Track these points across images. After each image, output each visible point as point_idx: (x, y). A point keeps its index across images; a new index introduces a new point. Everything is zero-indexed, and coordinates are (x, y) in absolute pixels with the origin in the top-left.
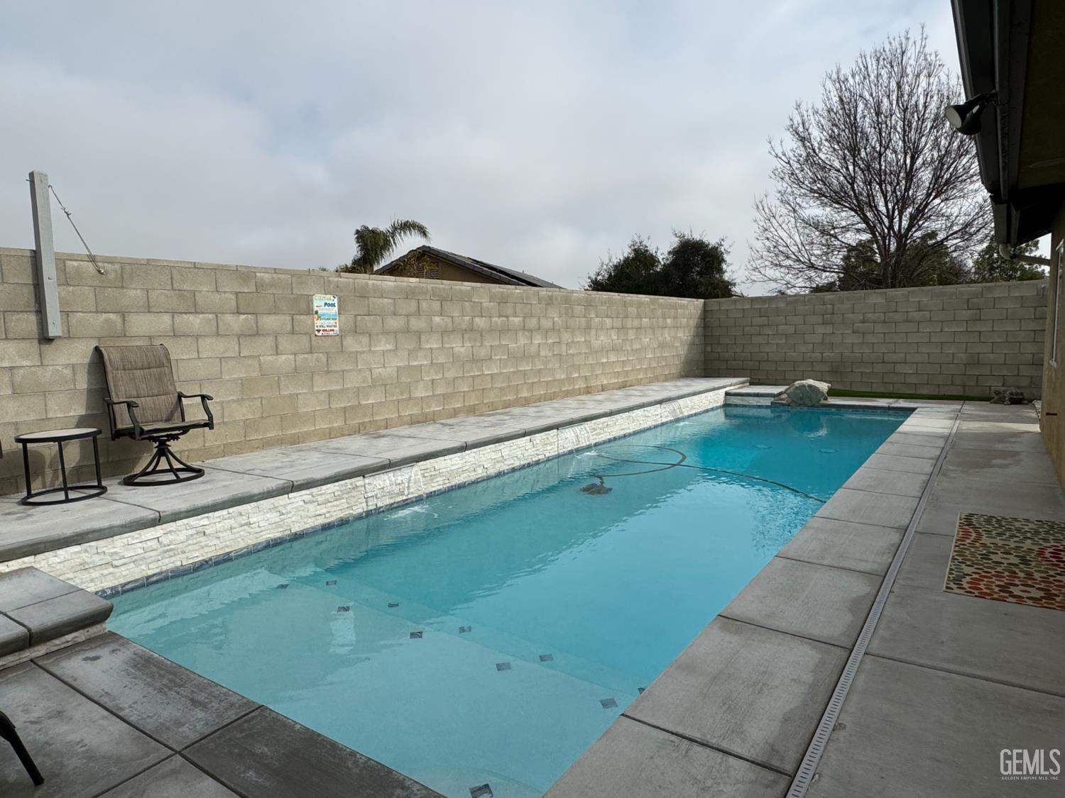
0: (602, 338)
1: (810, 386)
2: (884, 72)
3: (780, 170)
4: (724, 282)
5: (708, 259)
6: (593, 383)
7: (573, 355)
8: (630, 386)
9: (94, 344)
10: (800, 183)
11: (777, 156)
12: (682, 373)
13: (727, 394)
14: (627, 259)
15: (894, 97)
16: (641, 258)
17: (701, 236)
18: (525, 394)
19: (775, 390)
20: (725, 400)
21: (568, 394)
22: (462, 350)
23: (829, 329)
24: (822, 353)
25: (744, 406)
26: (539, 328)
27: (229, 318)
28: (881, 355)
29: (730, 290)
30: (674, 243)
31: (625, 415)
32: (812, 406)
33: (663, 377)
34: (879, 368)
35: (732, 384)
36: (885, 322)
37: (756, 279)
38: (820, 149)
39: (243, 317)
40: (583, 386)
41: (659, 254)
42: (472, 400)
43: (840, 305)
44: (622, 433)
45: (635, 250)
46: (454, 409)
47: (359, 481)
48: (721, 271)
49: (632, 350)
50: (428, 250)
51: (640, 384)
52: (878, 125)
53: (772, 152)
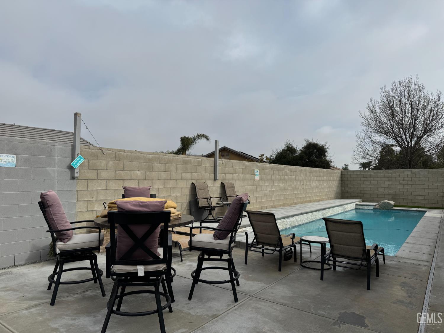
0: (314, 184)
1: (388, 202)
2: (402, 89)
3: (364, 123)
4: (327, 161)
5: (320, 151)
6: (312, 199)
7: (307, 189)
8: (321, 201)
9: (221, 181)
10: (372, 128)
11: (363, 117)
12: (335, 197)
13: (356, 205)
14: (283, 150)
15: (407, 97)
16: (290, 150)
17: (317, 141)
18: (295, 201)
19: (375, 204)
20: (356, 207)
21: (306, 202)
22: (282, 186)
23: (390, 183)
24: (388, 191)
25: (363, 209)
26: (299, 180)
27: (241, 175)
28: (411, 193)
29: (329, 164)
30: (305, 144)
31: (332, 209)
32: (389, 210)
33: (330, 198)
34: (410, 197)
35: (357, 201)
36: (412, 181)
37: (356, 163)
38: (380, 116)
39: (243, 175)
40: (309, 200)
41: (298, 148)
42: (284, 202)
43: (395, 174)
44: (331, 215)
45: (287, 146)
46: (280, 204)
47: (284, 220)
48: (325, 156)
49: (322, 188)
50: (226, 148)
51: (324, 200)
52: (401, 108)
53: (361, 116)
